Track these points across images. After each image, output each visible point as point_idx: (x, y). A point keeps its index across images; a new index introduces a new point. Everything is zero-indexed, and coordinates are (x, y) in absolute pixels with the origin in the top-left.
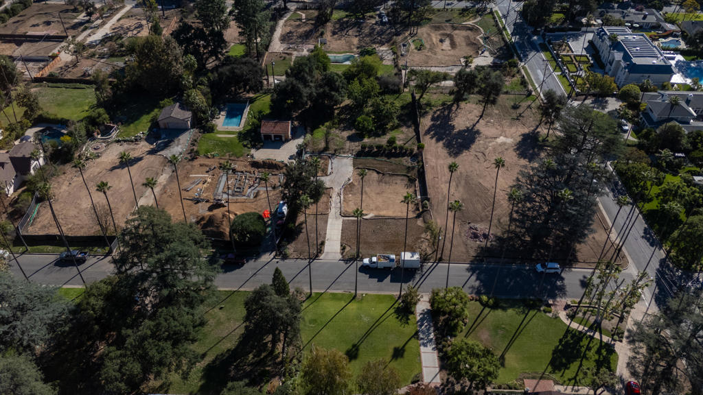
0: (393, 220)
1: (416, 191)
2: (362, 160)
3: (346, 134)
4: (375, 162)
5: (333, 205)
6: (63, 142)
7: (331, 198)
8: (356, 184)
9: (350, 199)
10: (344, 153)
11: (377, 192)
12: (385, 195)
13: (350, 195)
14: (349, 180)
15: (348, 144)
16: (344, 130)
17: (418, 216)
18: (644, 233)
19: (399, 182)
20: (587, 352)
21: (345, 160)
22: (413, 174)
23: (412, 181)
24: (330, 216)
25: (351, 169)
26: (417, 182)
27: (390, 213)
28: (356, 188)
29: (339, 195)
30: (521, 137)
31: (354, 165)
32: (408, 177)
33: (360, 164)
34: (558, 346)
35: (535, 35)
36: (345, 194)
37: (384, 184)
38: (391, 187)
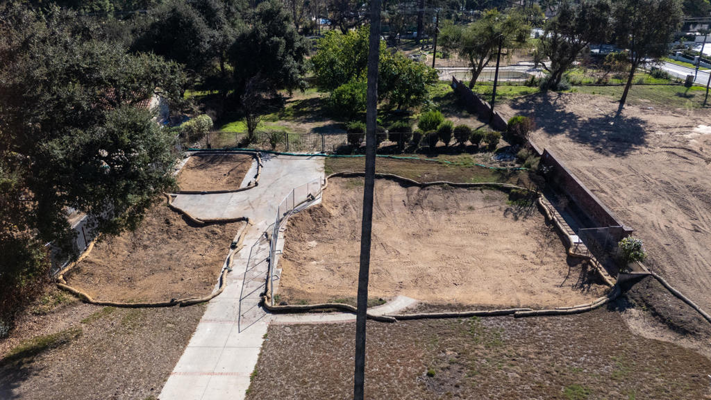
1: (550, 222)
3: (308, 127)
5: (238, 269)
7: (234, 246)
8: (334, 212)
9: (313, 253)
10: (300, 150)
11: (411, 230)
12: (439, 238)
13: (314, 243)
14: (311, 199)
19: (479, 204)
21: (303, 162)
25: (320, 177)
26: (543, 200)
28: (335, 223)
31: (327, 169)
32: (507, 190)
37: (428, 212)
38: (454, 217)
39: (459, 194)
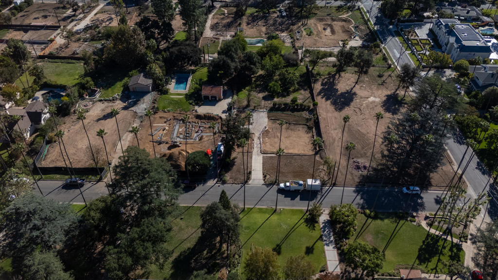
0: (298, 156)
1: (313, 135)
2: (274, 113)
3: (261, 95)
4: (283, 115)
5: (255, 146)
6: (63, 101)
7: (253, 140)
8: (270, 130)
9: (267, 141)
10: (261, 109)
11: (285, 136)
12: (291, 138)
13: (267, 139)
14: (266, 128)
15: (263, 102)
16: (259, 93)
17: (316, 153)
18: (477, 165)
19: (301, 129)
20: (443, 250)
21: (262, 114)
22: (311, 123)
23: (310, 128)
24: (254, 153)
25: (266, 120)
26: (314, 129)
27: (296, 151)
28: (271, 133)
29: (259, 138)
30: (386, 97)
31: (269, 117)
32: (307, 125)
33: (273, 116)
34: (422, 246)
35: (391, 25)
36: (263, 138)
37: (290, 131)
38: (295, 133)
39: (297, 126)
